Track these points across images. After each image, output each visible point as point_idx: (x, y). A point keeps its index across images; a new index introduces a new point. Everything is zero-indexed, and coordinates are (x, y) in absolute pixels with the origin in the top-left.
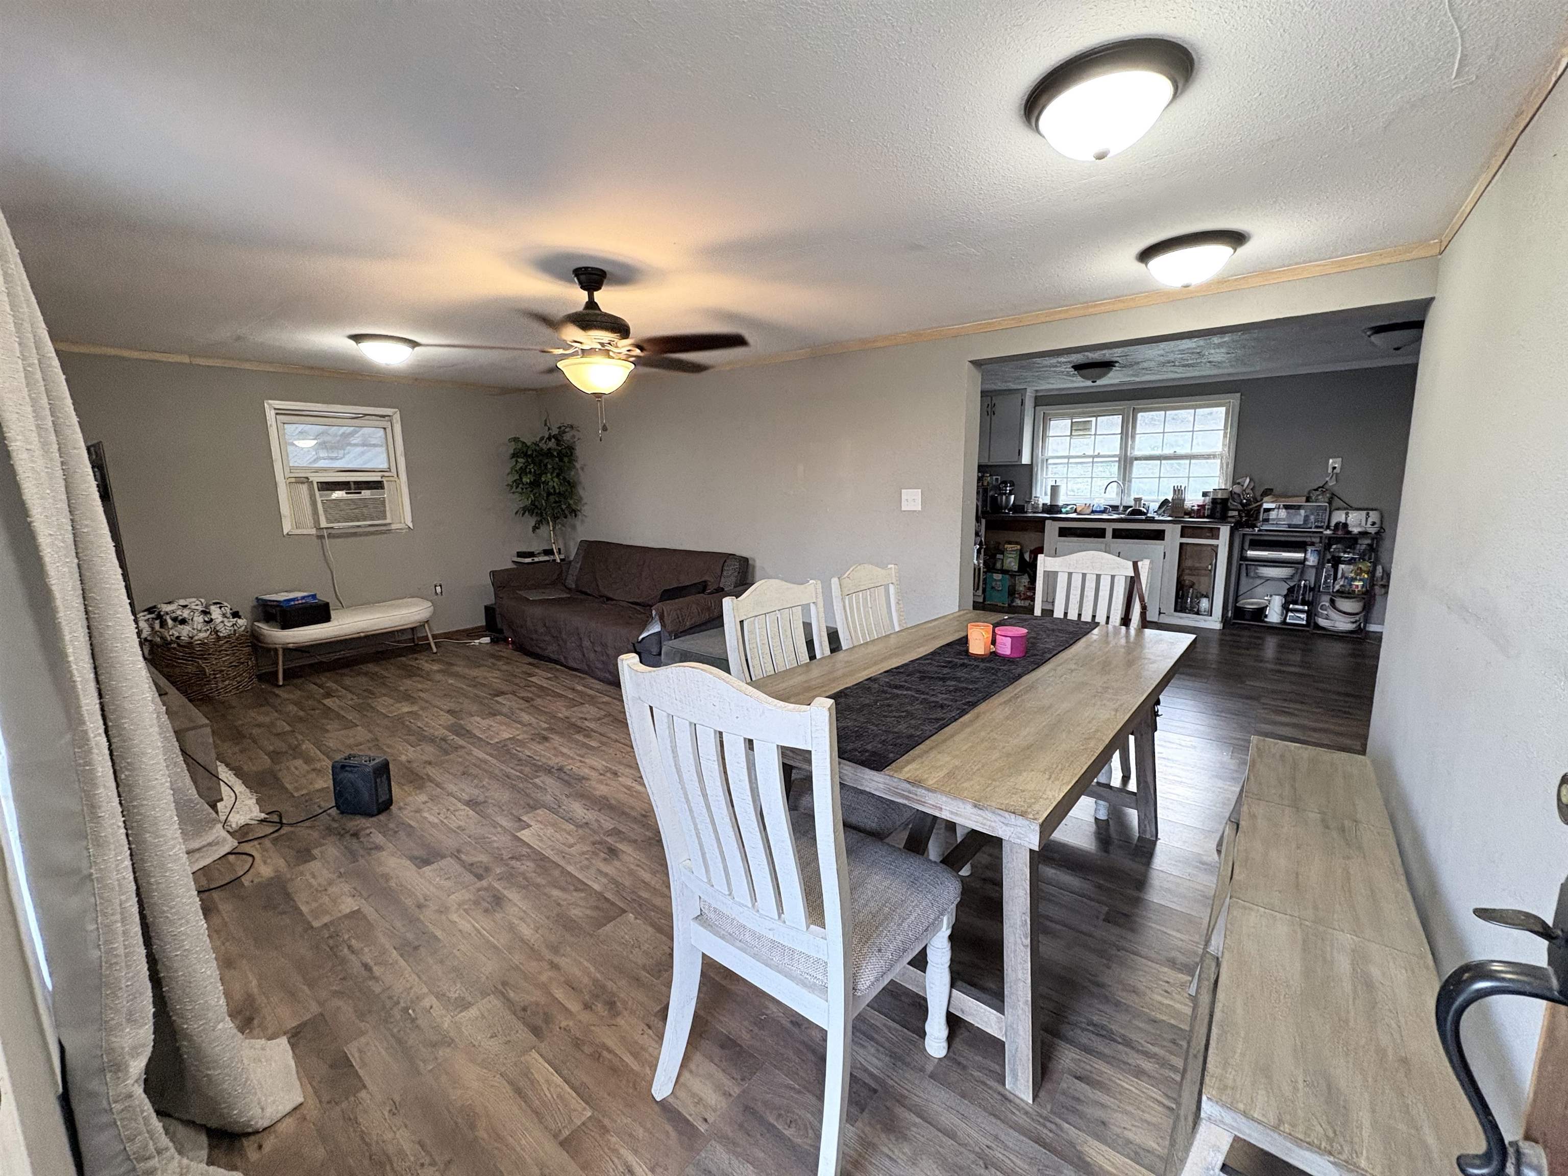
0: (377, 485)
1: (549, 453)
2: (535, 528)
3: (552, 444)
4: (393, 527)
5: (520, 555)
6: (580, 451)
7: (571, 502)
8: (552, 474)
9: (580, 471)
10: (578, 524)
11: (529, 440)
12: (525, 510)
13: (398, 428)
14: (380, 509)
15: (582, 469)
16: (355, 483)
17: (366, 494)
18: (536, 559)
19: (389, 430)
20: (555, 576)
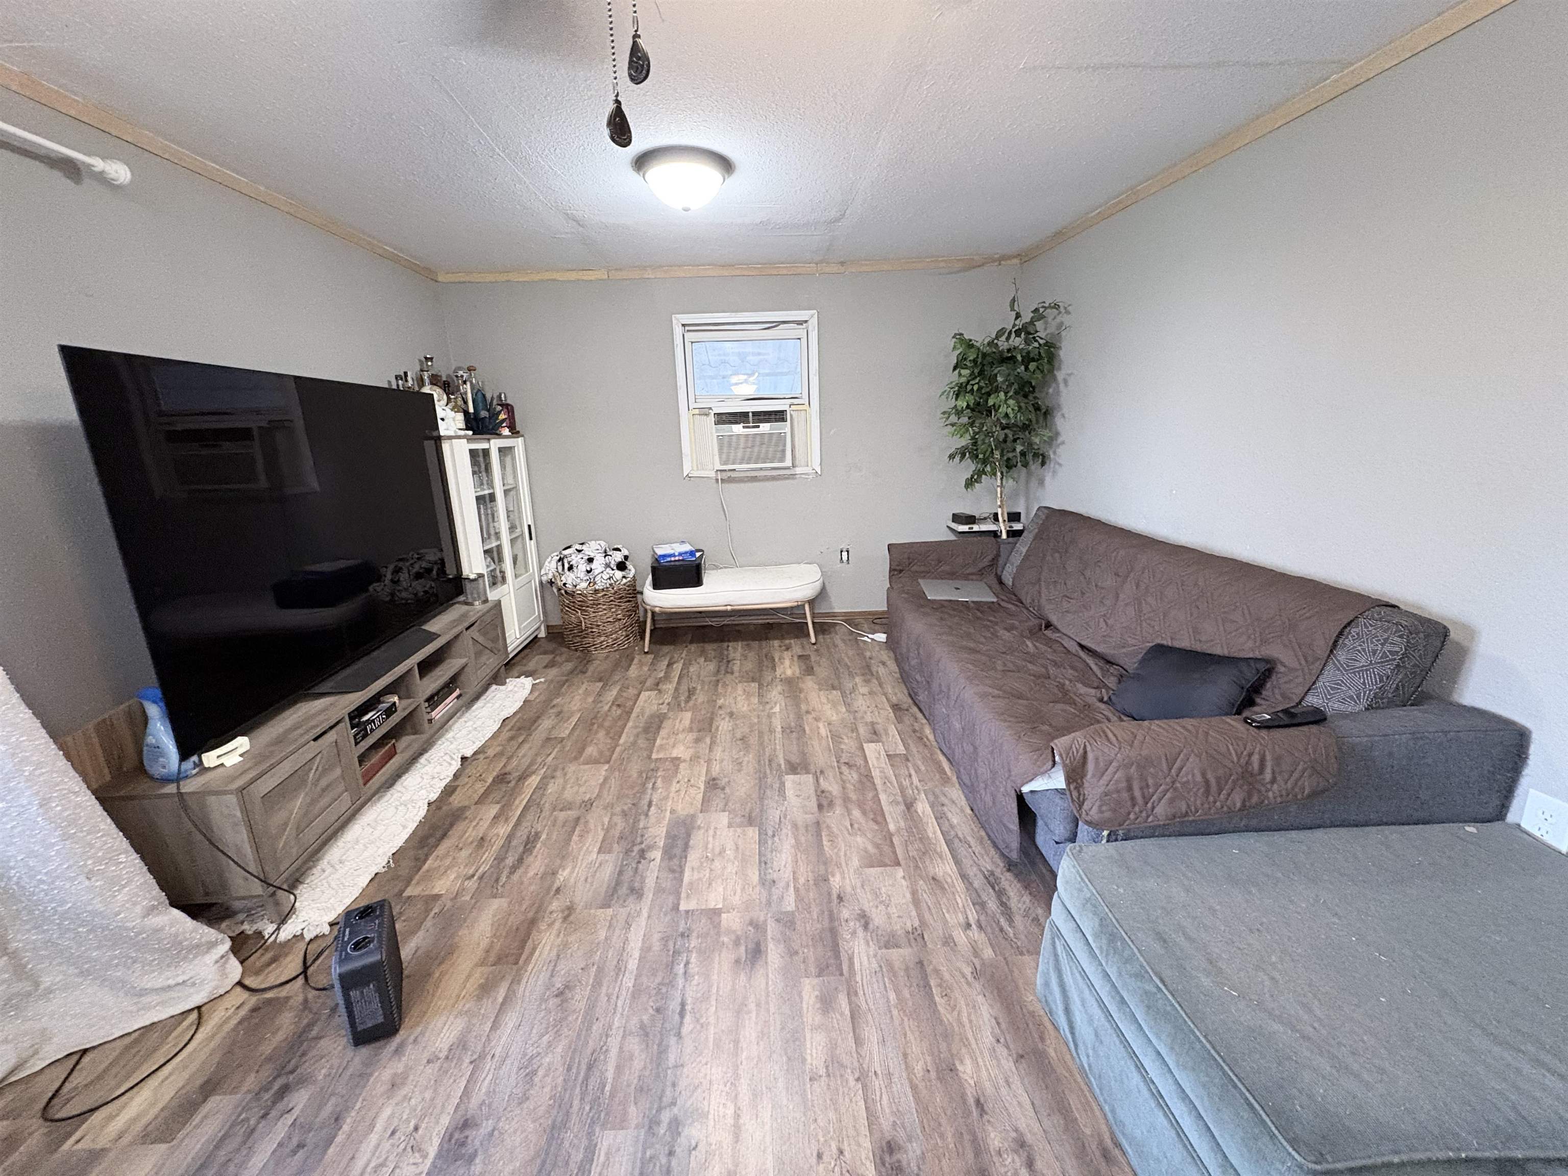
0: (778, 416)
1: (1007, 359)
2: (970, 483)
3: (1017, 341)
4: (798, 470)
5: (957, 518)
6: (1065, 353)
7: (1037, 440)
8: (1006, 393)
9: (1062, 386)
10: (1048, 479)
11: (980, 336)
12: (962, 453)
13: (814, 336)
14: (778, 445)
15: (1066, 382)
16: (754, 413)
17: (765, 427)
18: (976, 528)
19: (804, 340)
20: (986, 562)
